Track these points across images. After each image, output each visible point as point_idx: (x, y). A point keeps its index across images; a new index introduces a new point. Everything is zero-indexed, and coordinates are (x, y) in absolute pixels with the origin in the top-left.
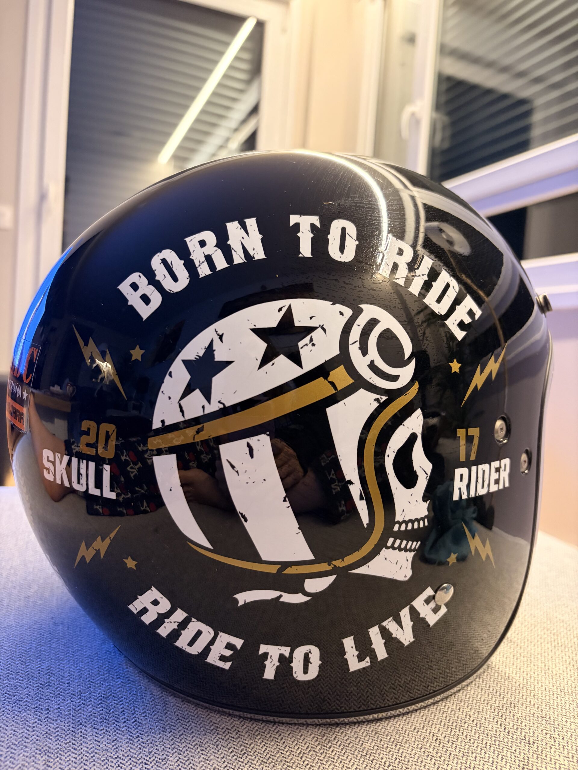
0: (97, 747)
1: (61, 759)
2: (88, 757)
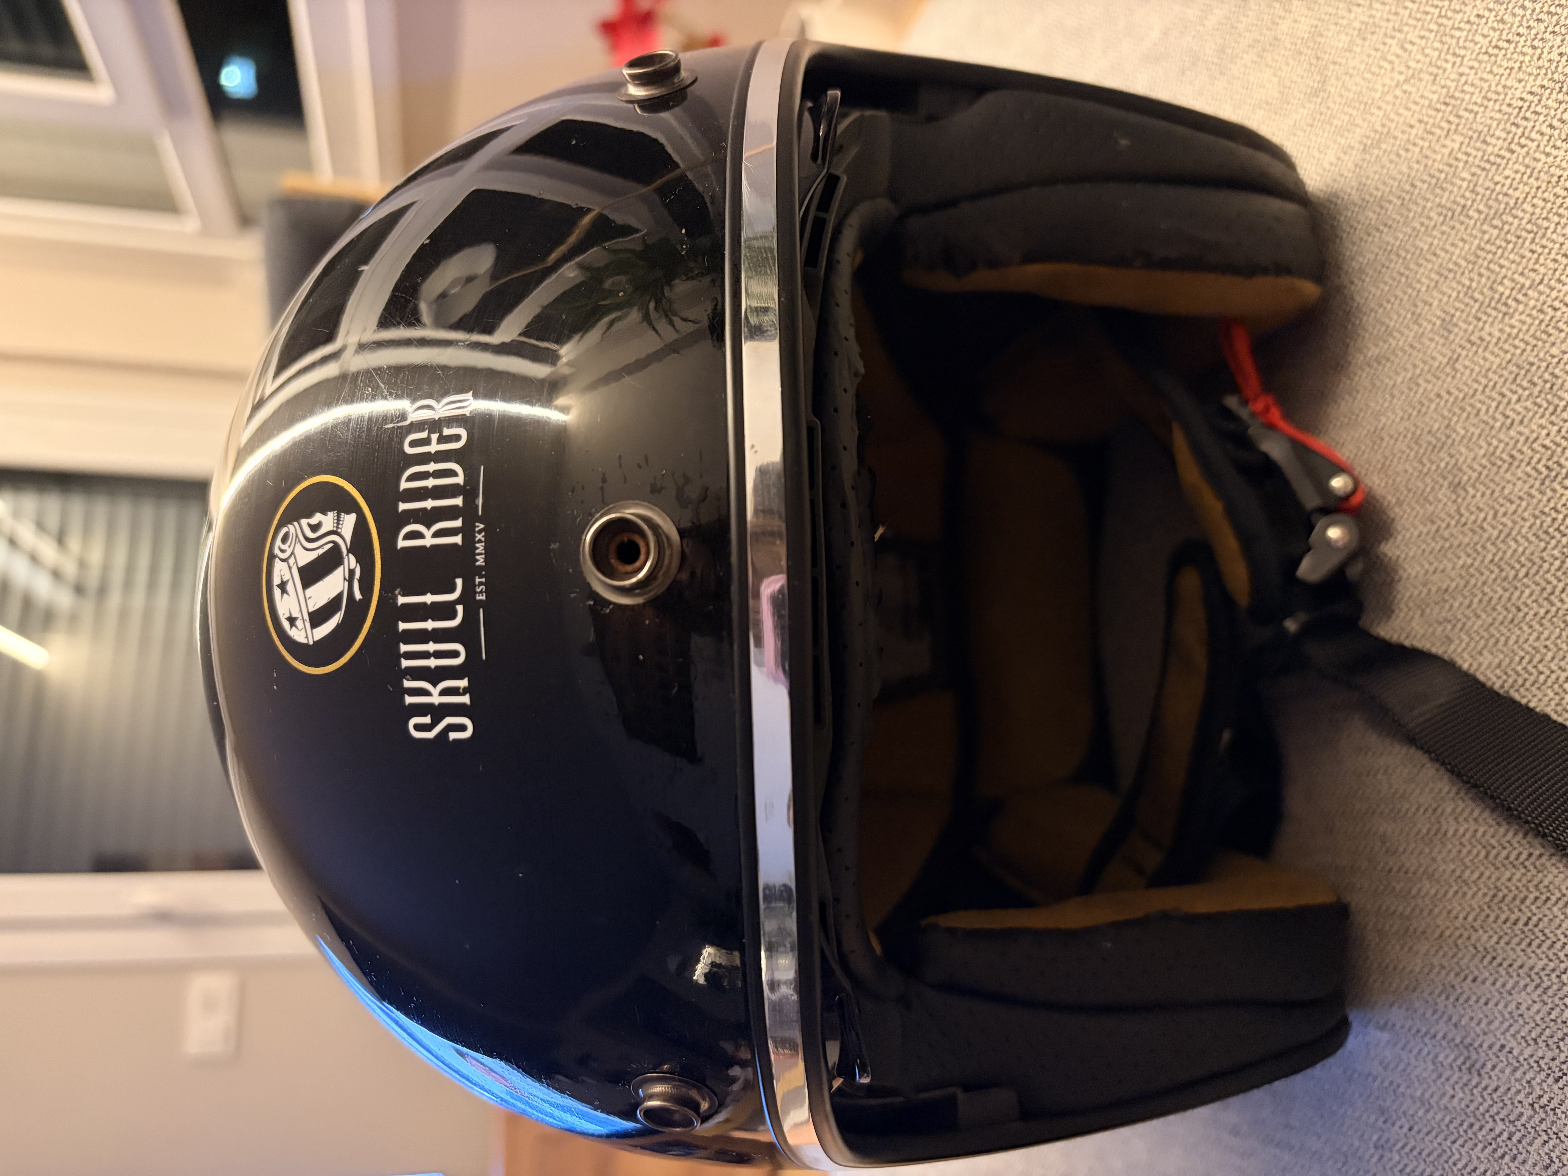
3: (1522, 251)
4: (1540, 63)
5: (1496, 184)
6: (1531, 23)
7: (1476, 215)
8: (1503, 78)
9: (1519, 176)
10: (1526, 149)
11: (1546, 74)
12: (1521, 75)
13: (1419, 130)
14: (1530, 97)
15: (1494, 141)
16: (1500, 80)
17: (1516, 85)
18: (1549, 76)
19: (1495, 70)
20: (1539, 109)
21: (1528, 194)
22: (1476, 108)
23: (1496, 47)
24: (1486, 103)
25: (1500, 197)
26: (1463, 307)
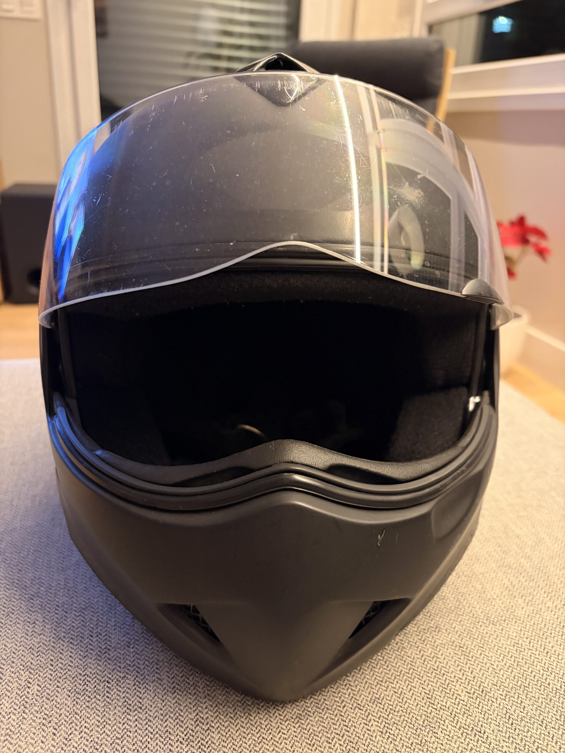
0: (71, 664)
1: (39, 676)
2: (61, 673)
3: (412, 738)
4: (502, 742)
5: (444, 721)
6: (521, 736)
7: (429, 711)
8: (495, 722)
9: (448, 733)
10: (461, 736)
11: (496, 745)
12: (496, 731)
13: (470, 677)
14: (485, 737)
15: (465, 718)
16: (493, 720)
17: (491, 729)
18: (496, 747)
19: (499, 717)
20: (480, 742)
21: (439, 739)
22: (480, 708)
23: (510, 717)
24: (483, 713)
25: (438, 724)
26: (385, 709)
